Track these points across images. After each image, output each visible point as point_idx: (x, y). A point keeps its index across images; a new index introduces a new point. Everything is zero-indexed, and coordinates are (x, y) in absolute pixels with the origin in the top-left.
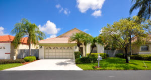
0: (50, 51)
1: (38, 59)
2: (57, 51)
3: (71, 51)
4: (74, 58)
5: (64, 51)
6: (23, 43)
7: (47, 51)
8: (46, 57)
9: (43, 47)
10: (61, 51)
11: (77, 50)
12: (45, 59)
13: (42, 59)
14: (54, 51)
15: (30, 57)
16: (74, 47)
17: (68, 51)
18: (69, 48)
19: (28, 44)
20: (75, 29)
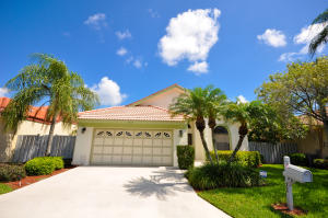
0: (109, 141)
1: (69, 164)
2: (128, 141)
3: (167, 142)
4: (176, 164)
5: (148, 142)
6: (34, 119)
7: (99, 141)
8: (96, 159)
9: (90, 130)
10: (138, 142)
11: (184, 141)
12: (92, 164)
13: (82, 165)
14: (119, 141)
15: (48, 160)
16: (176, 132)
17: (157, 142)
18: (162, 136)
19: (49, 120)
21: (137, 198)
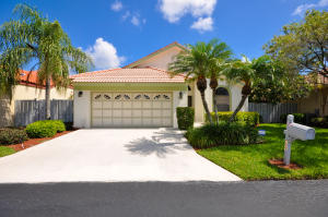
0: (108, 104)
1: (70, 127)
2: (127, 104)
3: (166, 104)
4: (176, 125)
5: (147, 104)
6: (27, 83)
7: (97, 104)
8: (96, 121)
9: (86, 94)
10: (137, 104)
11: (184, 103)
12: (92, 127)
13: (83, 128)
14: (117, 104)
15: (48, 123)
16: (176, 94)
17: (157, 104)
18: (162, 98)
19: (41, 84)
20: (176, 44)
21: (138, 156)
